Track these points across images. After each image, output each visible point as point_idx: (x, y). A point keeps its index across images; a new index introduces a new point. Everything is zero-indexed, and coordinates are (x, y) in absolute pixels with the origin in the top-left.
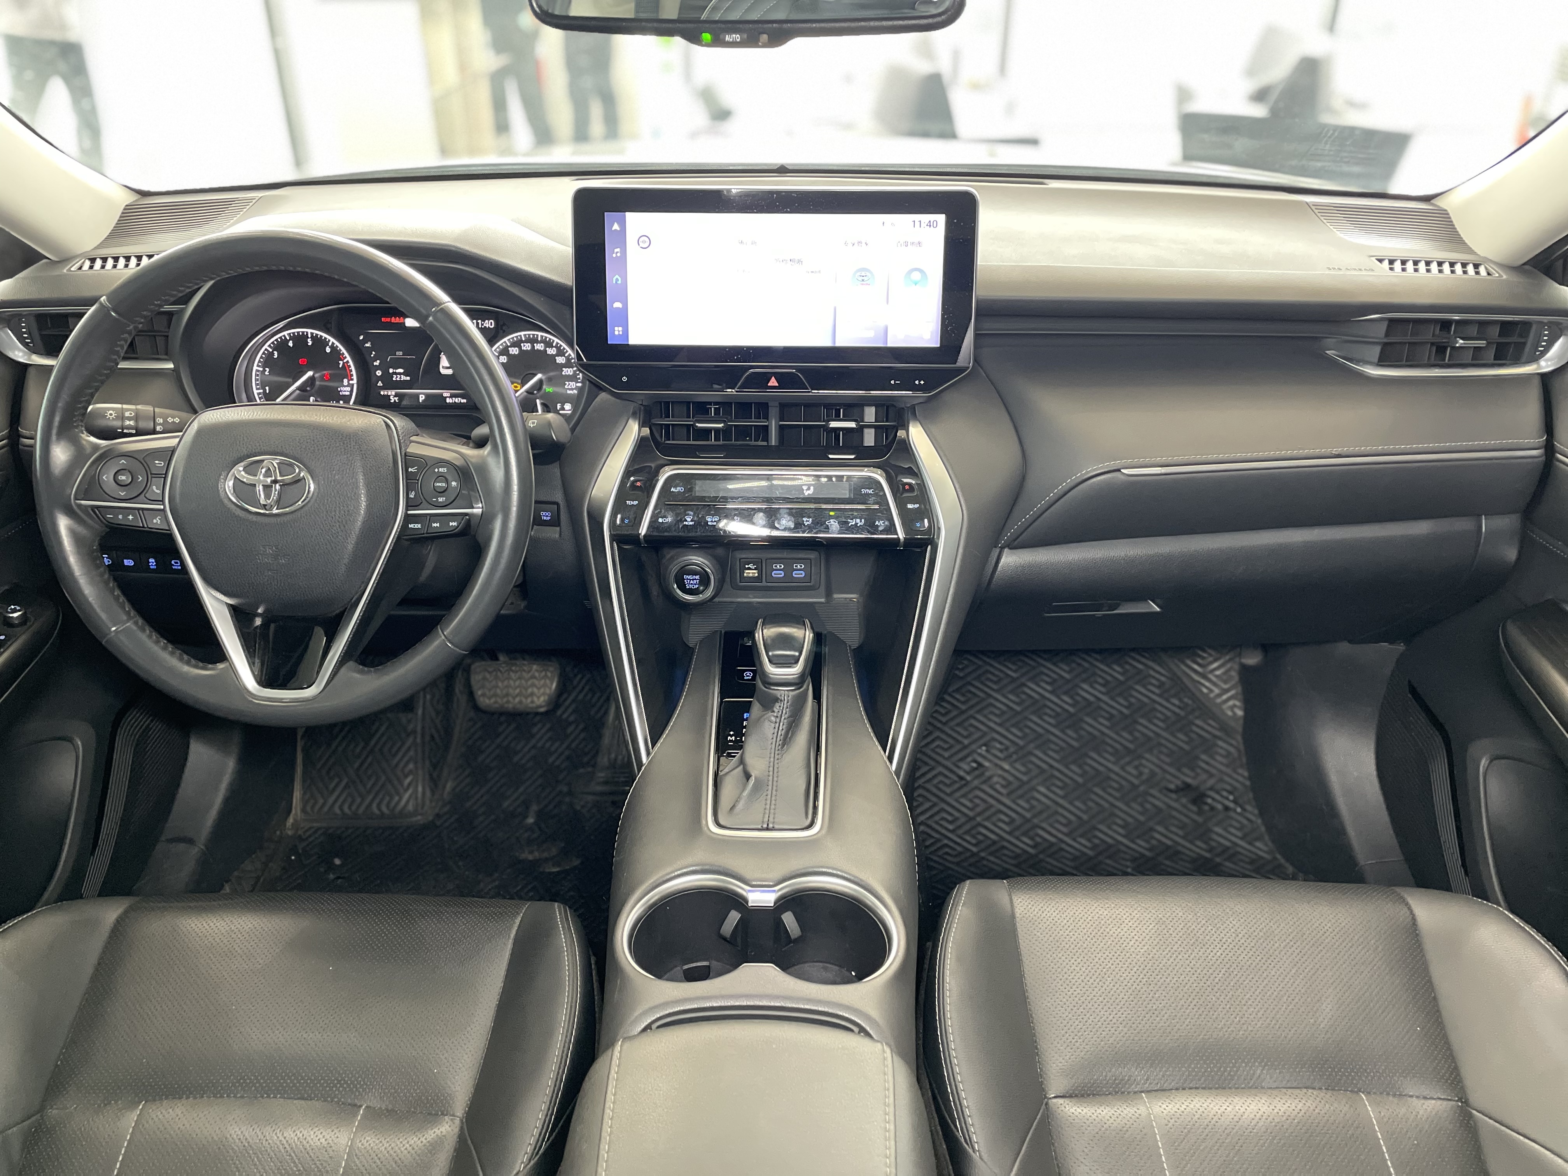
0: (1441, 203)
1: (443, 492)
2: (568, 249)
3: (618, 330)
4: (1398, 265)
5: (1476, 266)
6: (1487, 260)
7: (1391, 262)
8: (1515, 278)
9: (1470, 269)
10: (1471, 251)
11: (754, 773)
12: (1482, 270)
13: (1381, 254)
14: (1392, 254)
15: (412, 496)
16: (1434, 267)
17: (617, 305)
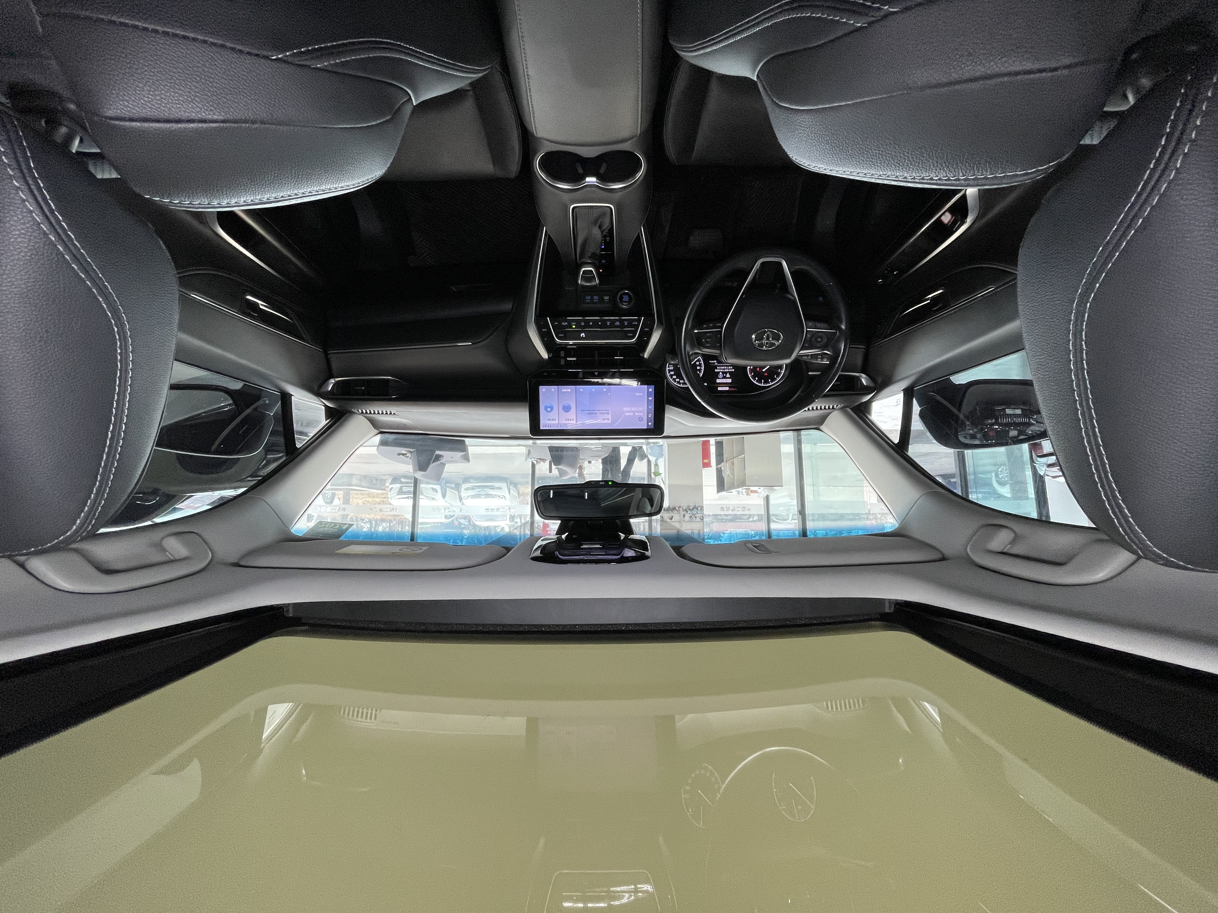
0: (377, 431)
1: (708, 337)
2: (667, 415)
3: (650, 390)
4: (389, 413)
5: (362, 412)
6: (359, 414)
7: (391, 413)
8: (349, 409)
9: (364, 412)
10: (366, 417)
11: (597, 228)
12: (360, 411)
13: (394, 416)
14: (390, 416)
15: (719, 336)
16: (376, 412)
17: (650, 399)
